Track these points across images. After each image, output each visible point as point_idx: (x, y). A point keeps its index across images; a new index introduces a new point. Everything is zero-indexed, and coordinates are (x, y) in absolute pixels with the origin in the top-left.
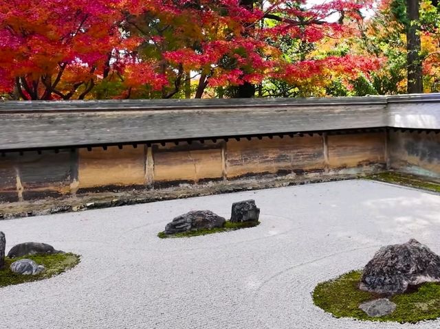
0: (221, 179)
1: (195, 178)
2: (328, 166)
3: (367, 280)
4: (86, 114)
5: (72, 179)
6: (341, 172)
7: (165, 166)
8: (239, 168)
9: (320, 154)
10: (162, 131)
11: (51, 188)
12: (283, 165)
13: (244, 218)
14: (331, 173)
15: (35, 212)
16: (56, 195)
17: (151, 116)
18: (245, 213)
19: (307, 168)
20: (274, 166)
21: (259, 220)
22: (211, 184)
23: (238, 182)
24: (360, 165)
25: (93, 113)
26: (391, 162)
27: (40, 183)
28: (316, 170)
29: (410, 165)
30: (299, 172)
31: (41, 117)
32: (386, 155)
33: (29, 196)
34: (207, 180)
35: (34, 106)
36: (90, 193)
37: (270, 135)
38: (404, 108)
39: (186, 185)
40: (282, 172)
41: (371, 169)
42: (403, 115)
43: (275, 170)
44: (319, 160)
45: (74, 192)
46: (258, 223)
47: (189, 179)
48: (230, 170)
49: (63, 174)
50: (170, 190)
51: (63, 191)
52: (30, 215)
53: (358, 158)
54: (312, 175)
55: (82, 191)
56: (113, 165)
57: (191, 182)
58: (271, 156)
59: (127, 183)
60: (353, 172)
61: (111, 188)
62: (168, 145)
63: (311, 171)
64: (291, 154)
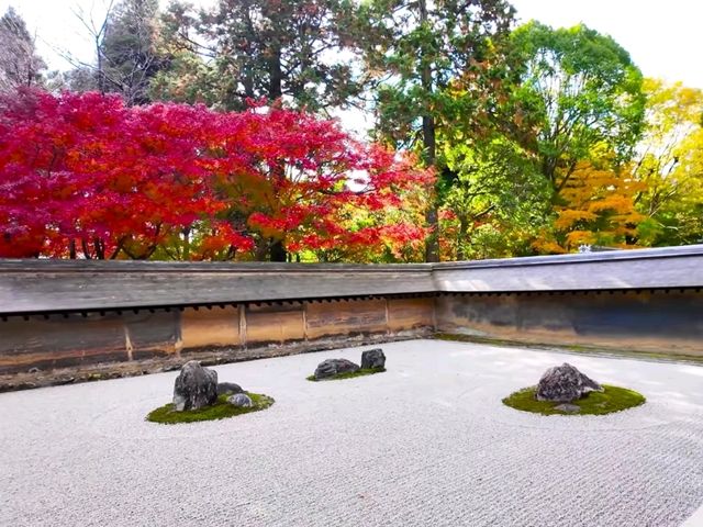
0: (303, 340)
1: (282, 340)
2: (389, 328)
3: (545, 393)
4: (184, 274)
5: (176, 338)
6: (399, 334)
7: (255, 327)
8: (317, 329)
9: (383, 317)
10: (257, 292)
11: (158, 348)
12: (353, 327)
13: (375, 365)
14: (392, 335)
15: (149, 370)
16: (162, 354)
17: (241, 278)
18: (376, 360)
19: (373, 330)
20: (346, 328)
21: (385, 367)
22: (295, 345)
23: (317, 343)
24: (414, 328)
25: (189, 274)
26: (438, 324)
27: (147, 342)
28: (380, 332)
29: (458, 327)
30: (367, 334)
31: (143, 277)
32: (433, 318)
33: (138, 356)
34: (292, 341)
35: (136, 266)
36: (192, 353)
37: (346, 298)
38: (453, 274)
39: (274, 345)
40: (353, 334)
41: (423, 331)
42: (452, 280)
43: (347, 332)
44: (382, 323)
45: (178, 352)
46: (384, 370)
47: (276, 339)
48: (311, 332)
49: (168, 334)
50: (261, 350)
51: (169, 350)
52: (145, 373)
53: (412, 321)
54: (376, 337)
55: (185, 351)
56: (211, 325)
57: (278, 343)
58: (344, 318)
59: (224, 343)
60: (409, 334)
61: (211, 348)
62: (264, 306)
63: (375, 333)
64: (359, 317)
